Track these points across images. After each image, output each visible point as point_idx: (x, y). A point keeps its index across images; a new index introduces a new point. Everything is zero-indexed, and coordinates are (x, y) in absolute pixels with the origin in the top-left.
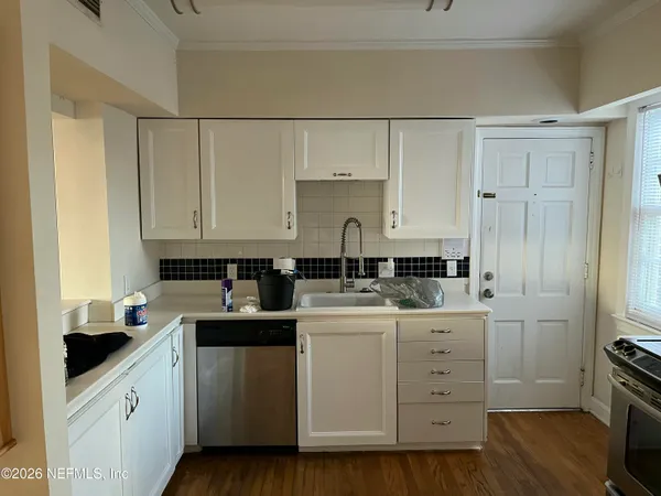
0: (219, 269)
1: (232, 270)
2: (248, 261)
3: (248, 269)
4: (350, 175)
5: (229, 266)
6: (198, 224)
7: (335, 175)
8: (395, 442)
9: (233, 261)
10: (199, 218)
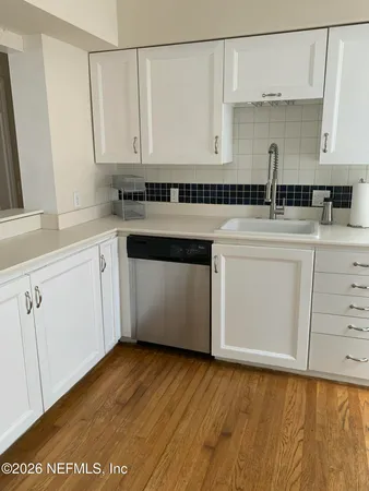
0: (164, 193)
1: (175, 193)
2: (188, 186)
3: (188, 193)
4: (280, 95)
5: (172, 190)
6: (138, 150)
7: (264, 96)
8: (305, 369)
9: (175, 186)
10: (137, 144)
